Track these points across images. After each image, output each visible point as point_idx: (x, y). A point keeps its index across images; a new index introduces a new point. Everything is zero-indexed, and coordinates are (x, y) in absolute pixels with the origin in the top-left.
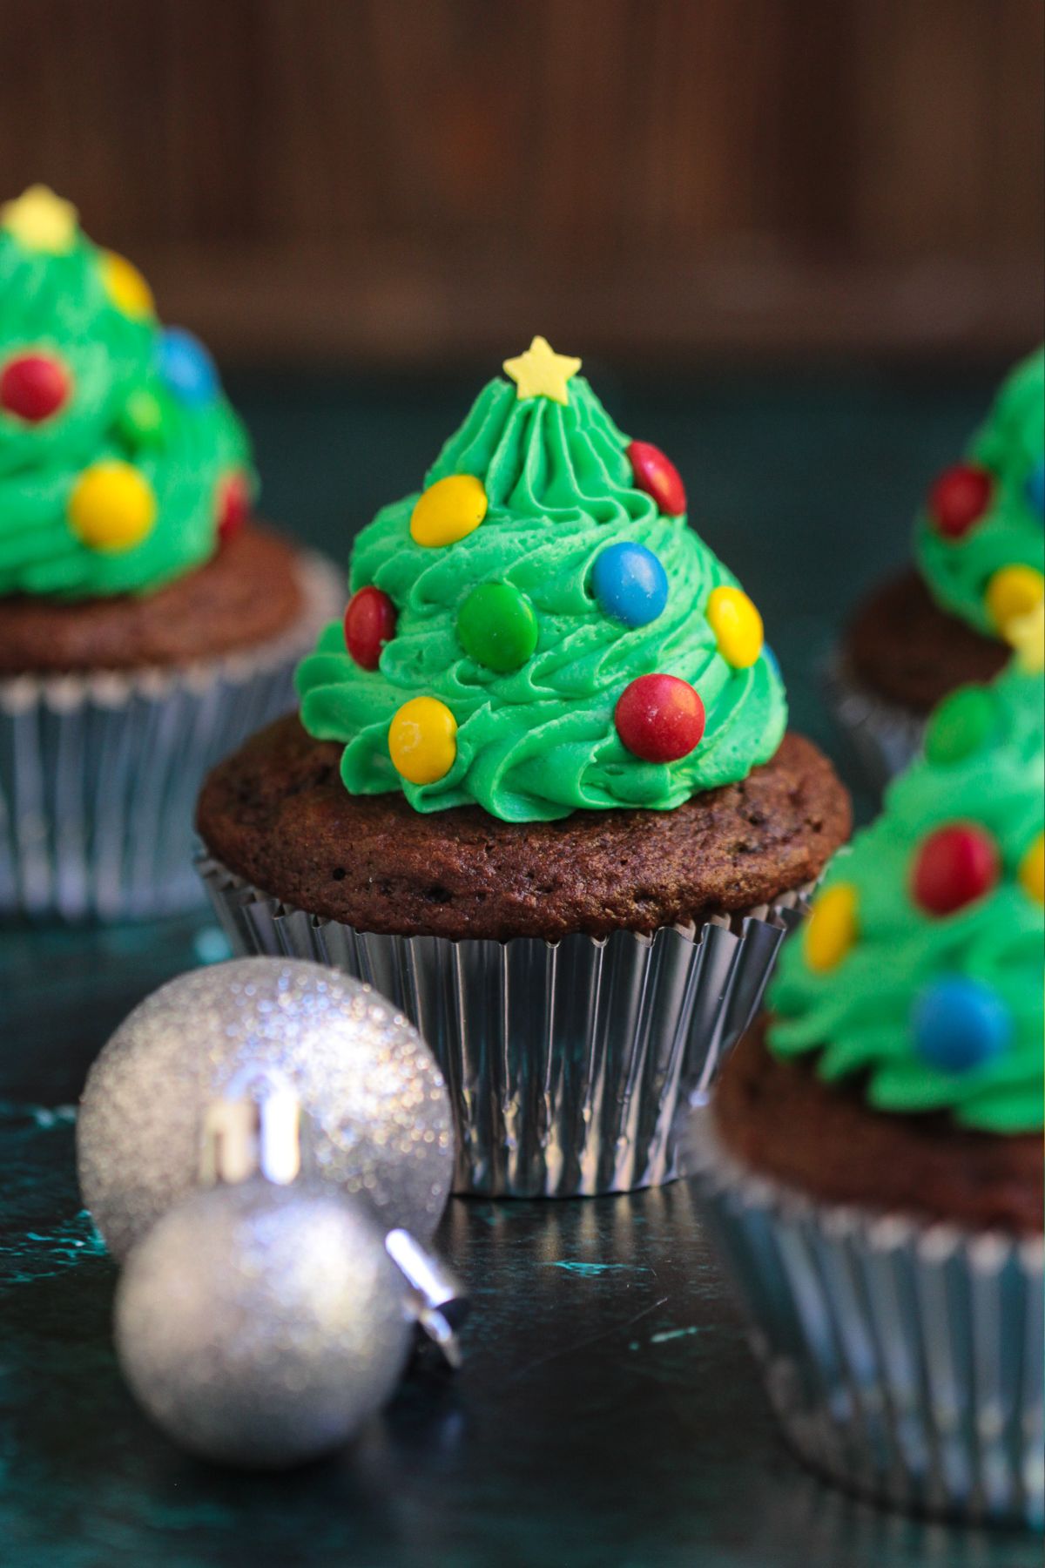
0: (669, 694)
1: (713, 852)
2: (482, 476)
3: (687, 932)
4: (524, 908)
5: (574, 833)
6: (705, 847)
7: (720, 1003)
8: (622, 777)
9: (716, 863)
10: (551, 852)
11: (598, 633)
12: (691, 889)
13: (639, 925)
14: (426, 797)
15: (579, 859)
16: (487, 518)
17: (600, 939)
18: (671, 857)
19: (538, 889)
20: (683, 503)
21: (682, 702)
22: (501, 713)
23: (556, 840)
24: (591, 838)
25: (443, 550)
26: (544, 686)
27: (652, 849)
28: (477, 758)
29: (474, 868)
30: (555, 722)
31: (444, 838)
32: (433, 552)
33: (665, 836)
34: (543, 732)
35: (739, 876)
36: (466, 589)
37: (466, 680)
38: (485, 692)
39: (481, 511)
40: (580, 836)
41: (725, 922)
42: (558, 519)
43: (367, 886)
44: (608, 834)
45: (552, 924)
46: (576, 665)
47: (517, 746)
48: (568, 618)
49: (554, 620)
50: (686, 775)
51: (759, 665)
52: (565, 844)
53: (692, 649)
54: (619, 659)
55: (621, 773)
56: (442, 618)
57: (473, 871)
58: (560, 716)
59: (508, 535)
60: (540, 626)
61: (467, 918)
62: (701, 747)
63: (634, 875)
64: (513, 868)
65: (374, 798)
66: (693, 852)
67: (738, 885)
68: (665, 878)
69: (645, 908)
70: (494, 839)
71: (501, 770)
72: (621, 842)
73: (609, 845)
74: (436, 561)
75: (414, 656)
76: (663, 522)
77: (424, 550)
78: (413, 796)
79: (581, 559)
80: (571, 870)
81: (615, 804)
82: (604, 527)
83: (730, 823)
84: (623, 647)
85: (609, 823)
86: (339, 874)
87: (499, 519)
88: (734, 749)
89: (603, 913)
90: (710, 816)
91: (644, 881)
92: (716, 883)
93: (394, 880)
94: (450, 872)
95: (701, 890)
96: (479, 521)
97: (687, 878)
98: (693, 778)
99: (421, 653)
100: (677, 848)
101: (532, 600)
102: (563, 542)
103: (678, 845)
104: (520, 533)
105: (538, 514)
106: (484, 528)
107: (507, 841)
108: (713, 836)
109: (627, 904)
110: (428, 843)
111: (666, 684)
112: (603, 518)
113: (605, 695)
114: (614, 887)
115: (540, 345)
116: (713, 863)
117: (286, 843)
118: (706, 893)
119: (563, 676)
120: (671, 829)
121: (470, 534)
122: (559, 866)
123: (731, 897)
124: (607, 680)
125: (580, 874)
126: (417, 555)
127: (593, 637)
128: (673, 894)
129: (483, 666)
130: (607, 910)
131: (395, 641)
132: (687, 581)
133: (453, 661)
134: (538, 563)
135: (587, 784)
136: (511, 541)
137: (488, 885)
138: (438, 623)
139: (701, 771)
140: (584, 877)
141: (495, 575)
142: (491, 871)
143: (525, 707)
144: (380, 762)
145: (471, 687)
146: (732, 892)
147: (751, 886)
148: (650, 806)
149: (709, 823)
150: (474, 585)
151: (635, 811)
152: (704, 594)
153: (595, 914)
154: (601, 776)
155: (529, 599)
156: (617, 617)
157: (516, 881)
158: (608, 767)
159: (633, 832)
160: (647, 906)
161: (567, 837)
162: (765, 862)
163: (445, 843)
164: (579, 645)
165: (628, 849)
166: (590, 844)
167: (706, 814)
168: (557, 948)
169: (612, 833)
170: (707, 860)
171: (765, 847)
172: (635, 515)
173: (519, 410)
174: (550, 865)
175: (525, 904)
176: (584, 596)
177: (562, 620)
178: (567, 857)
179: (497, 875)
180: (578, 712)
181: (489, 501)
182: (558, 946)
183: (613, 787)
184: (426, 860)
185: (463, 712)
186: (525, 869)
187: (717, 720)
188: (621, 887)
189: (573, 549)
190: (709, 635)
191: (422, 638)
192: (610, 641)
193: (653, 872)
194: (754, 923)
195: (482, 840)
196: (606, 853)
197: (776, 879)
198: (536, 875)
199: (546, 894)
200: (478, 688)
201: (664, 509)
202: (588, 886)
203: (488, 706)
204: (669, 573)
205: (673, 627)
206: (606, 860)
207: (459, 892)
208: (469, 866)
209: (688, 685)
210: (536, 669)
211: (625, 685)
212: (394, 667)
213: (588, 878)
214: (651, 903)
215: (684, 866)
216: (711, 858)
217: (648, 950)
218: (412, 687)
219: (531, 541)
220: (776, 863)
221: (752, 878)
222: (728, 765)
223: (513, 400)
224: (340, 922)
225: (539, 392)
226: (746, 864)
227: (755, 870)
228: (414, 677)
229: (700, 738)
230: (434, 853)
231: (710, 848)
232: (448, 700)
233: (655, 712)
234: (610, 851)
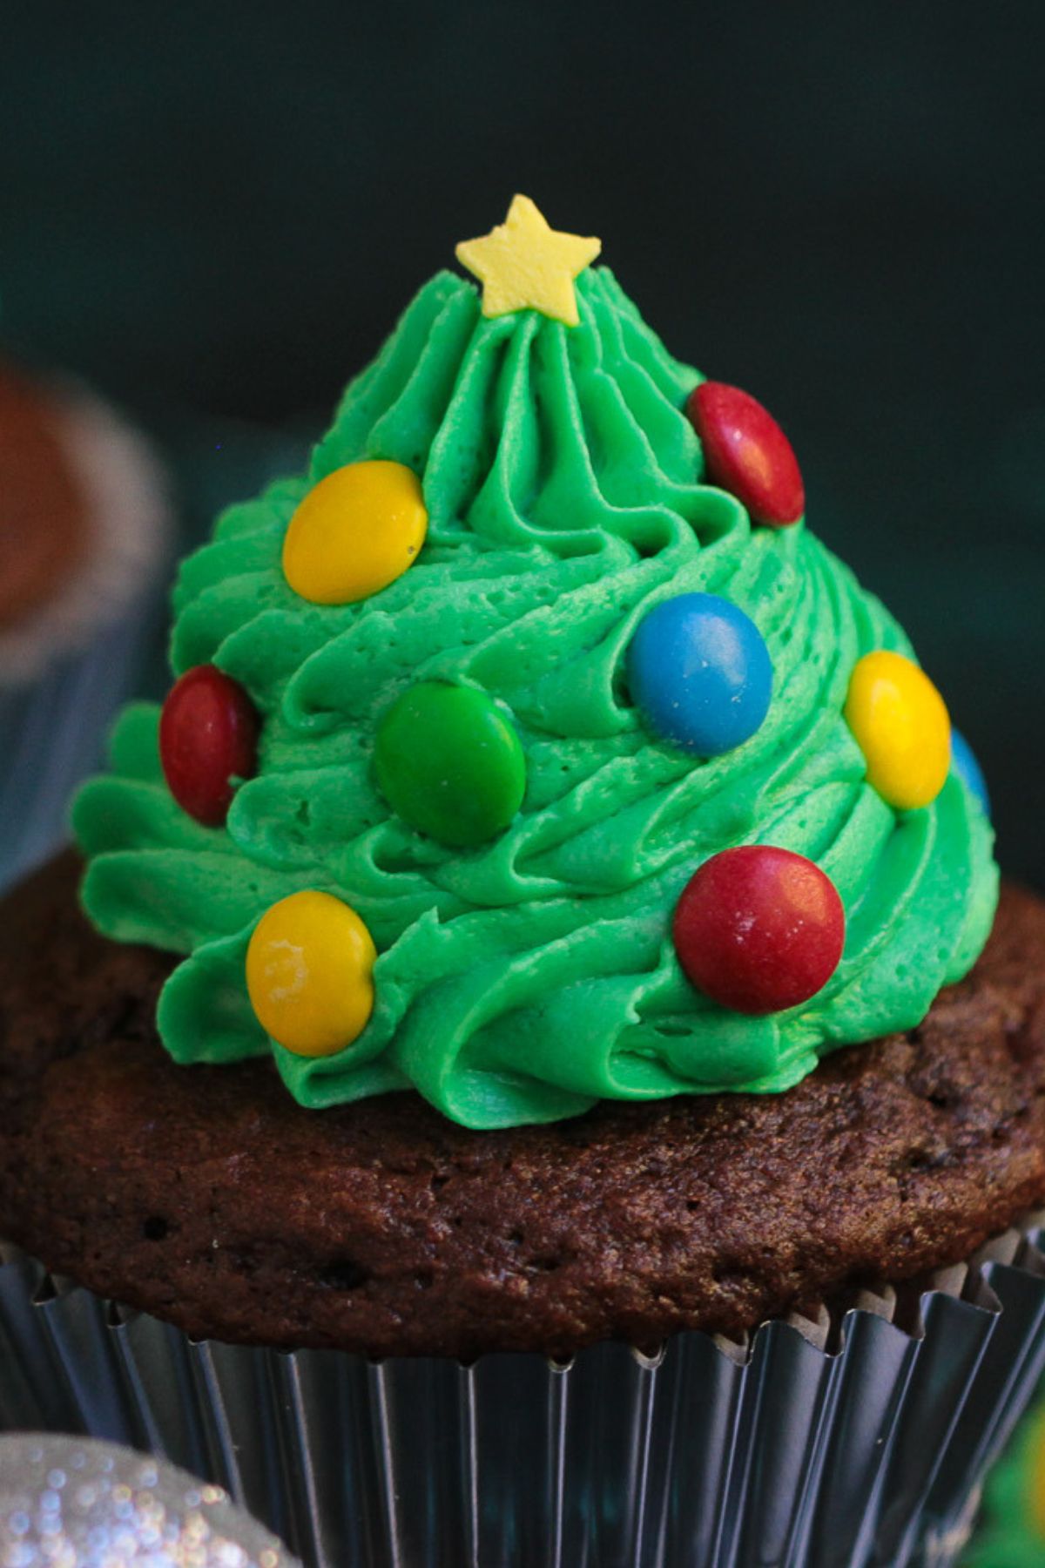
0: (777, 888)
1: (863, 1173)
2: (416, 464)
3: (815, 1331)
4: (505, 1300)
5: (598, 1147)
6: (847, 1166)
7: (877, 1451)
8: (687, 1039)
9: (866, 1197)
10: (556, 1188)
11: (640, 772)
12: (821, 1249)
13: (725, 1323)
14: (318, 1079)
15: (608, 1203)
16: (427, 551)
17: (650, 1354)
18: (781, 1191)
19: (532, 1263)
20: (799, 498)
21: (802, 895)
22: (458, 927)
23: (564, 1163)
24: (629, 1158)
25: (344, 612)
26: (538, 875)
27: (745, 1175)
28: (413, 1007)
29: (413, 1223)
30: (560, 944)
31: (351, 1164)
32: (325, 615)
33: (771, 1146)
34: (535, 965)
35: (911, 1218)
36: (390, 688)
37: (388, 863)
38: (427, 883)
39: (415, 538)
40: (610, 1153)
41: (885, 1305)
42: (564, 552)
43: (209, 1254)
44: (663, 1148)
45: (558, 1330)
46: (597, 834)
47: (488, 993)
48: (582, 744)
49: (556, 749)
50: (809, 1025)
51: (947, 797)
52: (582, 1172)
53: (818, 784)
54: (681, 817)
55: (688, 1032)
56: (345, 740)
57: (409, 1229)
58: (570, 932)
59: (468, 586)
60: (528, 761)
61: (398, 1320)
62: (838, 978)
63: (712, 1229)
64: (483, 1223)
65: (220, 1071)
66: (824, 1176)
67: (910, 1234)
68: (771, 1233)
69: (733, 1291)
70: (447, 1162)
71: (458, 1037)
72: (687, 1163)
73: (665, 1169)
74: (333, 635)
75: (292, 812)
76: (762, 539)
77: (307, 611)
78: (295, 1077)
79: (606, 633)
80: (593, 1224)
81: (674, 1090)
82: (649, 563)
83: (894, 1111)
84: (688, 797)
85: (664, 1125)
86: (156, 1227)
87: (449, 552)
88: (901, 971)
89: (653, 1305)
90: (856, 1098)
91: (731, 1240)
92: (868, 1234)
93: (258, 1246)
94: (366, 1232)
95: (839, 1252)
96: (411, 557)
97: (812, 1230)
98: (824, 1031)
99: (305, 805)
100: (794, 1170)
101: (515, 711)
102: (571, 600)
103: (794, 1165)
104: (489, 582)
105: (523, 543)
106: (420, 569)
107: (473, 1167)
108: (862, 1143)
109: (701, 1286)
110: (322, 1173)
111: (770, 865)
112: (648, 547)
113: (655, 886)
114: (676, 1254)
115: (523, 210)
116: (861, 1195)
117: (55, 1161)
118: (849, 1255)
119: (575, 854)
120: (781, 1132)
121: (394, 582)
122: (571, 1216)
123: (898, 1259)
124: (657, 859)
125: (611, 1232)
126: (296, 620)
127: (630, 779)
128: (787, 1262)
129: (423, 836)
130: (664, 1300)
131: (257, 782)
132: (808, 648)
133: (368, 824)
134: (524, 643)
135: (622, 1052)
136: (473, 598)
137: (438, 1257)
138: (337, 750)
139: (838, 1015)
140: (618, 1238)
141: (441, 663)
142: (442, 1228)
143: (503, 914)
144: (230, 1003)
145: (400, 876)
146: (899, 1250)
147: (933, 1236)
148: (742, 1088)
149: (854, 1113)
150: (404, 682)
151: (713, 1098)
152: (842, 674)
153: (639, 1309)
154: (652, 1039)
155: (508, 710)
156: (674, 741)
157: (490, 1248)
158: (661, 1022)
159: (709, 1139)
160: (737, 1287)
161: (585, 1156)
162: (962, 1186)
163: (355, 1172)
164: (605, 795)
165: (700, 1177)
166: (628, 1171)
167: (850, 1092)
168: (569, 1372)
169: (670, 1146)
170: (850, 1190)
171: (959, 1153)
172: (707, 532)
173: (485, 339)
174: (553, 1215)
175: (508, 1293)
176: (612, 706)
177: (571, 748)
178: (586, 1199)
179: (454, 1236)
180: (604, 923)
181: (430, 517)
182: (569, 1368)
183: (673, 1059)
184: (319, 1209)
185: (387, 921)
186: (506, 1225)
187: (868, 923)
188: (688, 1254)
189: (591, 612)
190: (850, 753)
191: (307, 778)
192: (664, 785)
193: (748, 1222)
194: (940, 1301)
195: (424, 1165)
196: (659, 1188)
197: (981, 1215)
198: (526, 1234)
199: (547, 1273)
200: (413, 877)
201: (763, 517)
202: (626, 1255)
203: (433, 915)
204: (772, 643)
205: (782, 748)
206: (659, 1201)
207: (384, 1268)
208: (401, 1219)
209: (810, 865)
210: (523, 847)
211: (694, 866)
212: (254, 830)
213: (627, 1238)
214: (746, 1280)
215: (807, 1206)
216: (859, 1187)
217: (738, 1371)
218: (287, 868)
219: (511, 596)
220: (982, 1186)
221: (936, 1218)
222: (888, 1002)
223: (473, 318)
224: (157, 1317)
225: (524, 304)
226: (923, 1193)
227: (943, 1202)
228: (293, 849)
229: (835, 963)
230: (335, 1195)
231: (855, 1167)
232: (358, 900)
233: (748, 924)
234: (667, 1182)
